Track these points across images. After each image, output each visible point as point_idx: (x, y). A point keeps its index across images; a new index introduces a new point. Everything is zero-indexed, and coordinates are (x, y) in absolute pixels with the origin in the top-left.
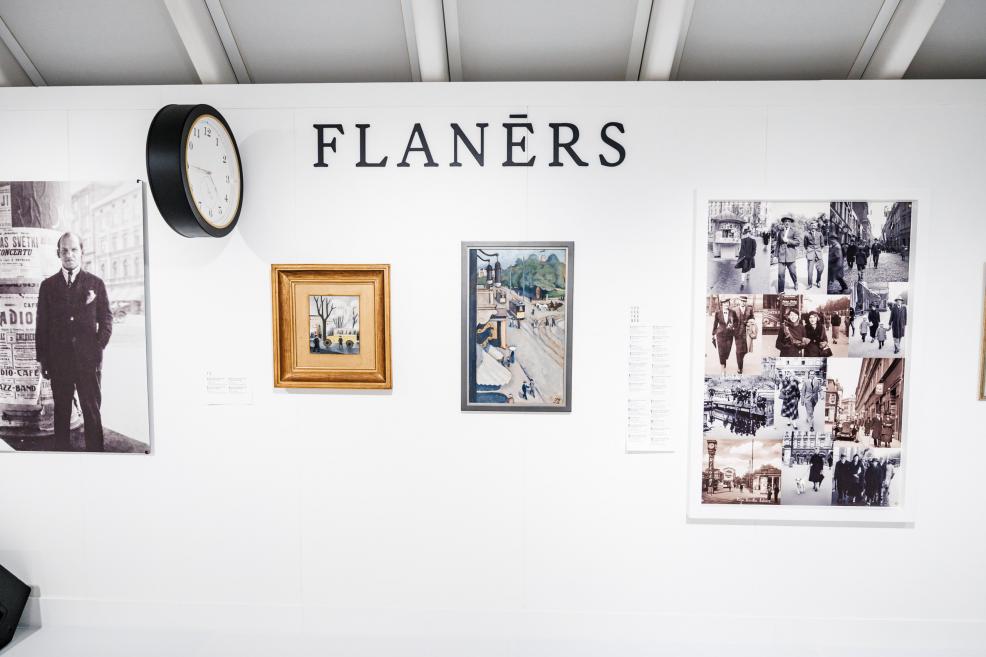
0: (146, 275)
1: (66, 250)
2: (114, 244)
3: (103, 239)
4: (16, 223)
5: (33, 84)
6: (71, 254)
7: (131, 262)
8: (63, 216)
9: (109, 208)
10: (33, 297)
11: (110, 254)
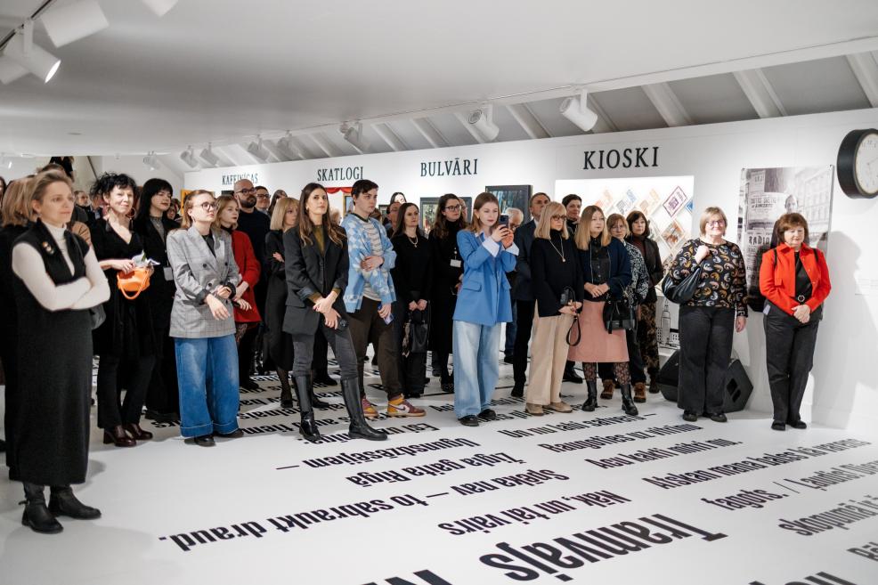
0: (830, 219)
1: (789, 205)
2: (815, 201)
3: (809, 198)
4: (766, 190)
5: (782, 115)
6: (792, 206)
7: (822, 212)
8: (790, 186)
9: (813, 182)
10: (771, 230)
11: (812, 206)
